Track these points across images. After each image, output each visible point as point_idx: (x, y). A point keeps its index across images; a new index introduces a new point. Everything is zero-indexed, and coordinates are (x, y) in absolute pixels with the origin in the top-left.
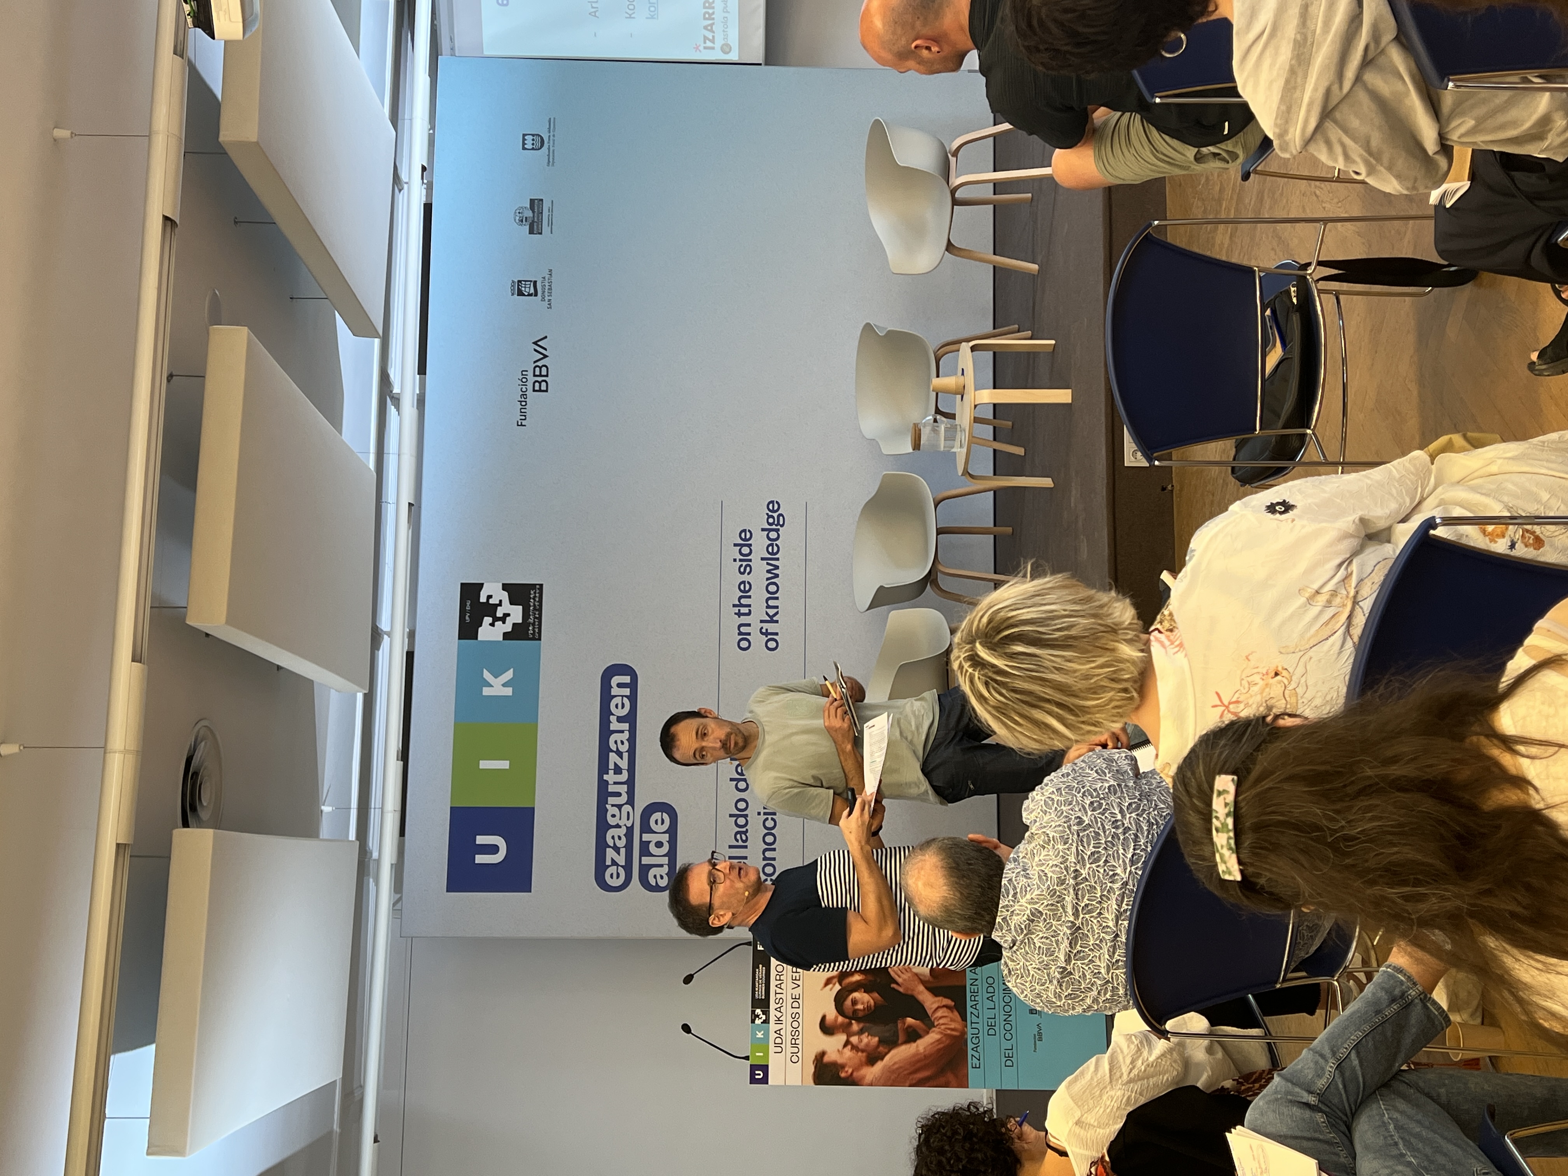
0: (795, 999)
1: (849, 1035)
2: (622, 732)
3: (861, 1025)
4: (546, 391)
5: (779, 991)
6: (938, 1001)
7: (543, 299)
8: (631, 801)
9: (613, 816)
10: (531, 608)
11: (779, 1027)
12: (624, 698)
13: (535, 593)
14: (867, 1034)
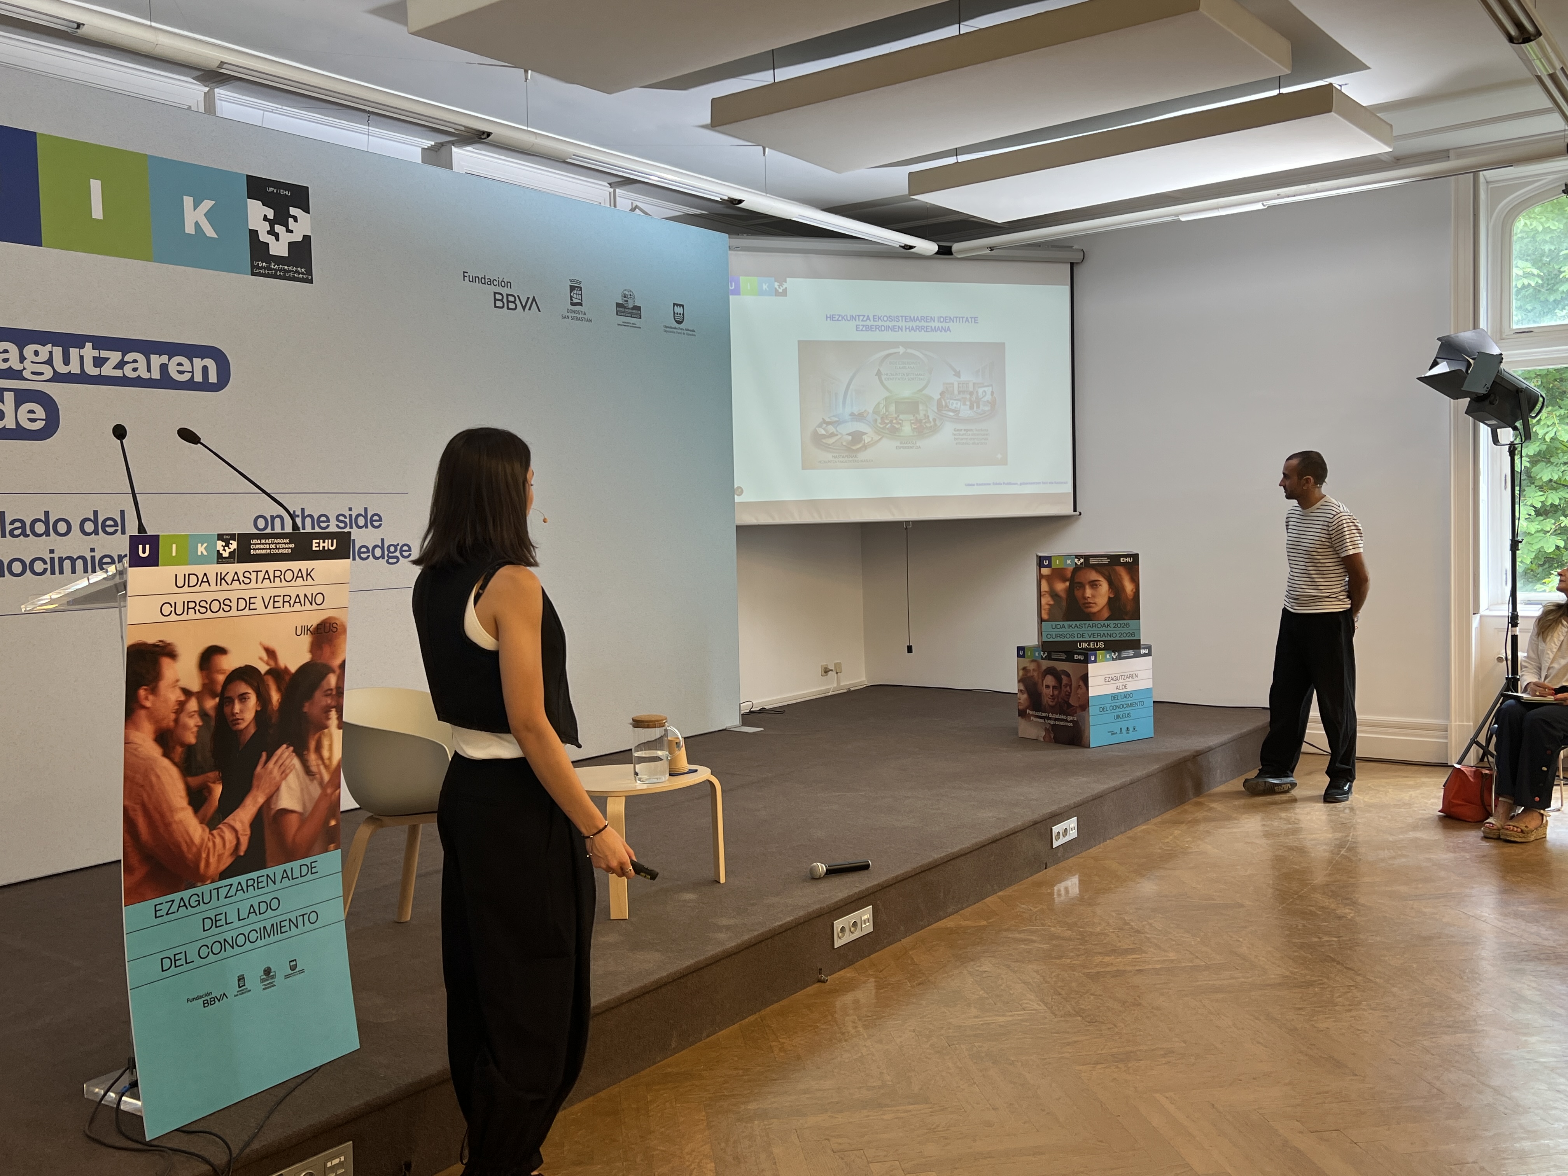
0: (249, 603)
1: (199, 696)
2: (149, 370)
3: (212, 713)
4: (496, 307)
5: (261, 575)
6: (244, 830)
7: (569, 311)
8: (58, 378)
9: (36, 353)
10: (286, 267)
11: (212, 581)
12: (191, 374)
13: (303, 273)
14: (200, 724)
